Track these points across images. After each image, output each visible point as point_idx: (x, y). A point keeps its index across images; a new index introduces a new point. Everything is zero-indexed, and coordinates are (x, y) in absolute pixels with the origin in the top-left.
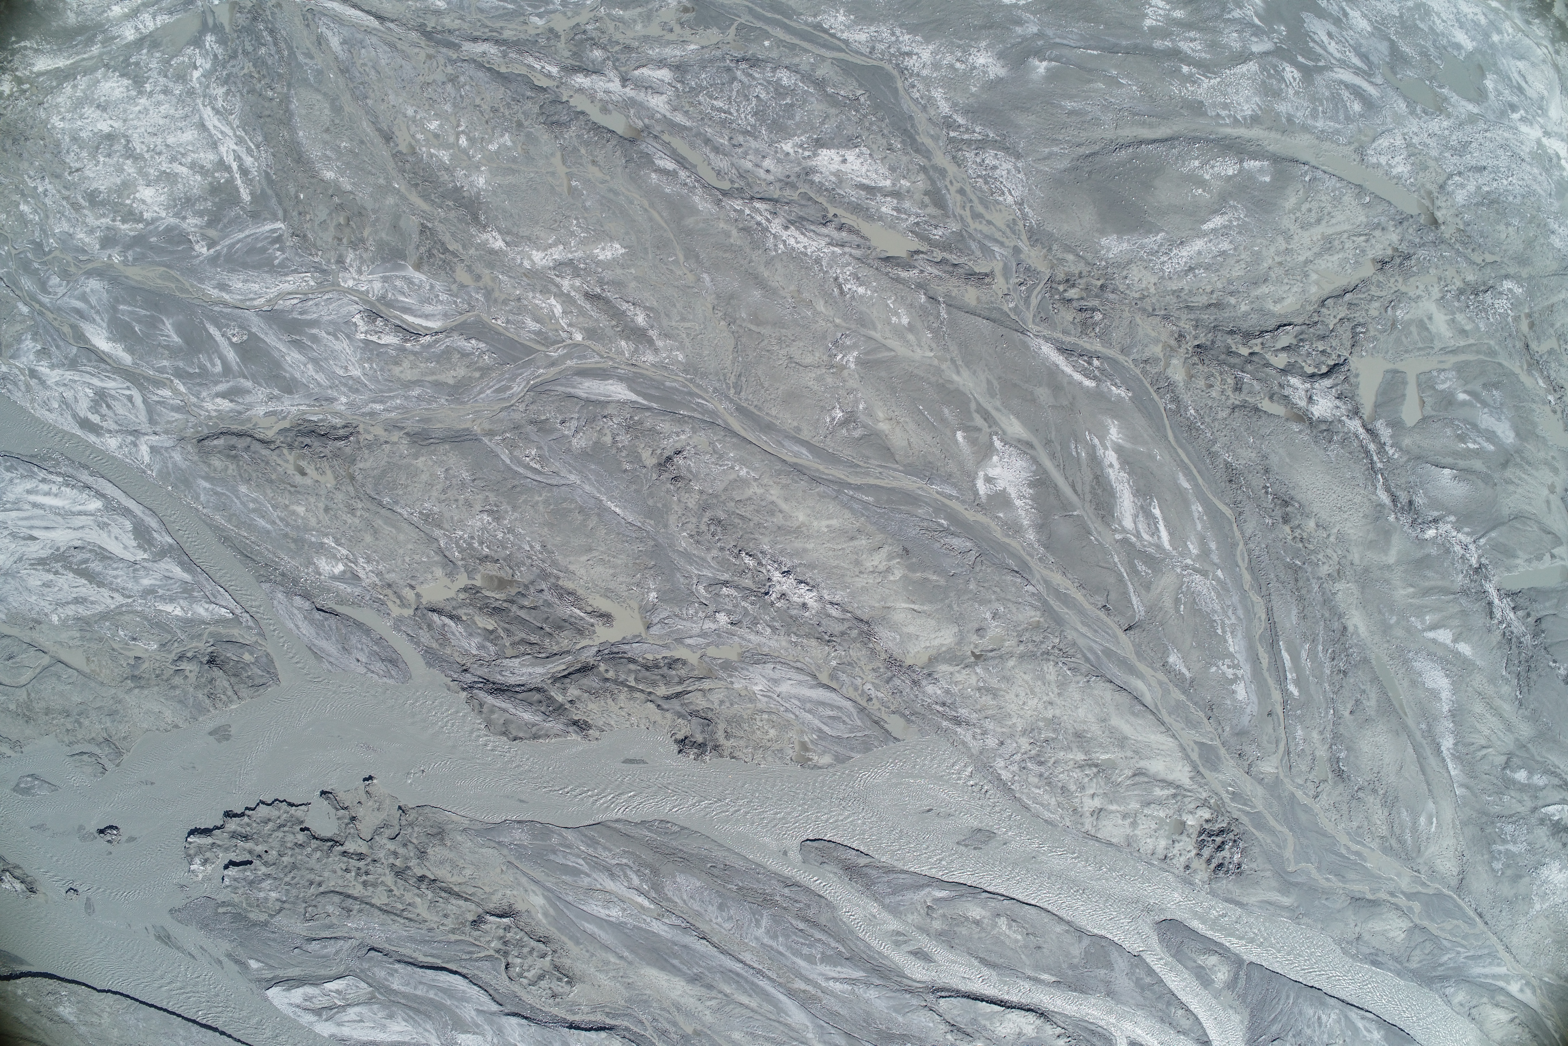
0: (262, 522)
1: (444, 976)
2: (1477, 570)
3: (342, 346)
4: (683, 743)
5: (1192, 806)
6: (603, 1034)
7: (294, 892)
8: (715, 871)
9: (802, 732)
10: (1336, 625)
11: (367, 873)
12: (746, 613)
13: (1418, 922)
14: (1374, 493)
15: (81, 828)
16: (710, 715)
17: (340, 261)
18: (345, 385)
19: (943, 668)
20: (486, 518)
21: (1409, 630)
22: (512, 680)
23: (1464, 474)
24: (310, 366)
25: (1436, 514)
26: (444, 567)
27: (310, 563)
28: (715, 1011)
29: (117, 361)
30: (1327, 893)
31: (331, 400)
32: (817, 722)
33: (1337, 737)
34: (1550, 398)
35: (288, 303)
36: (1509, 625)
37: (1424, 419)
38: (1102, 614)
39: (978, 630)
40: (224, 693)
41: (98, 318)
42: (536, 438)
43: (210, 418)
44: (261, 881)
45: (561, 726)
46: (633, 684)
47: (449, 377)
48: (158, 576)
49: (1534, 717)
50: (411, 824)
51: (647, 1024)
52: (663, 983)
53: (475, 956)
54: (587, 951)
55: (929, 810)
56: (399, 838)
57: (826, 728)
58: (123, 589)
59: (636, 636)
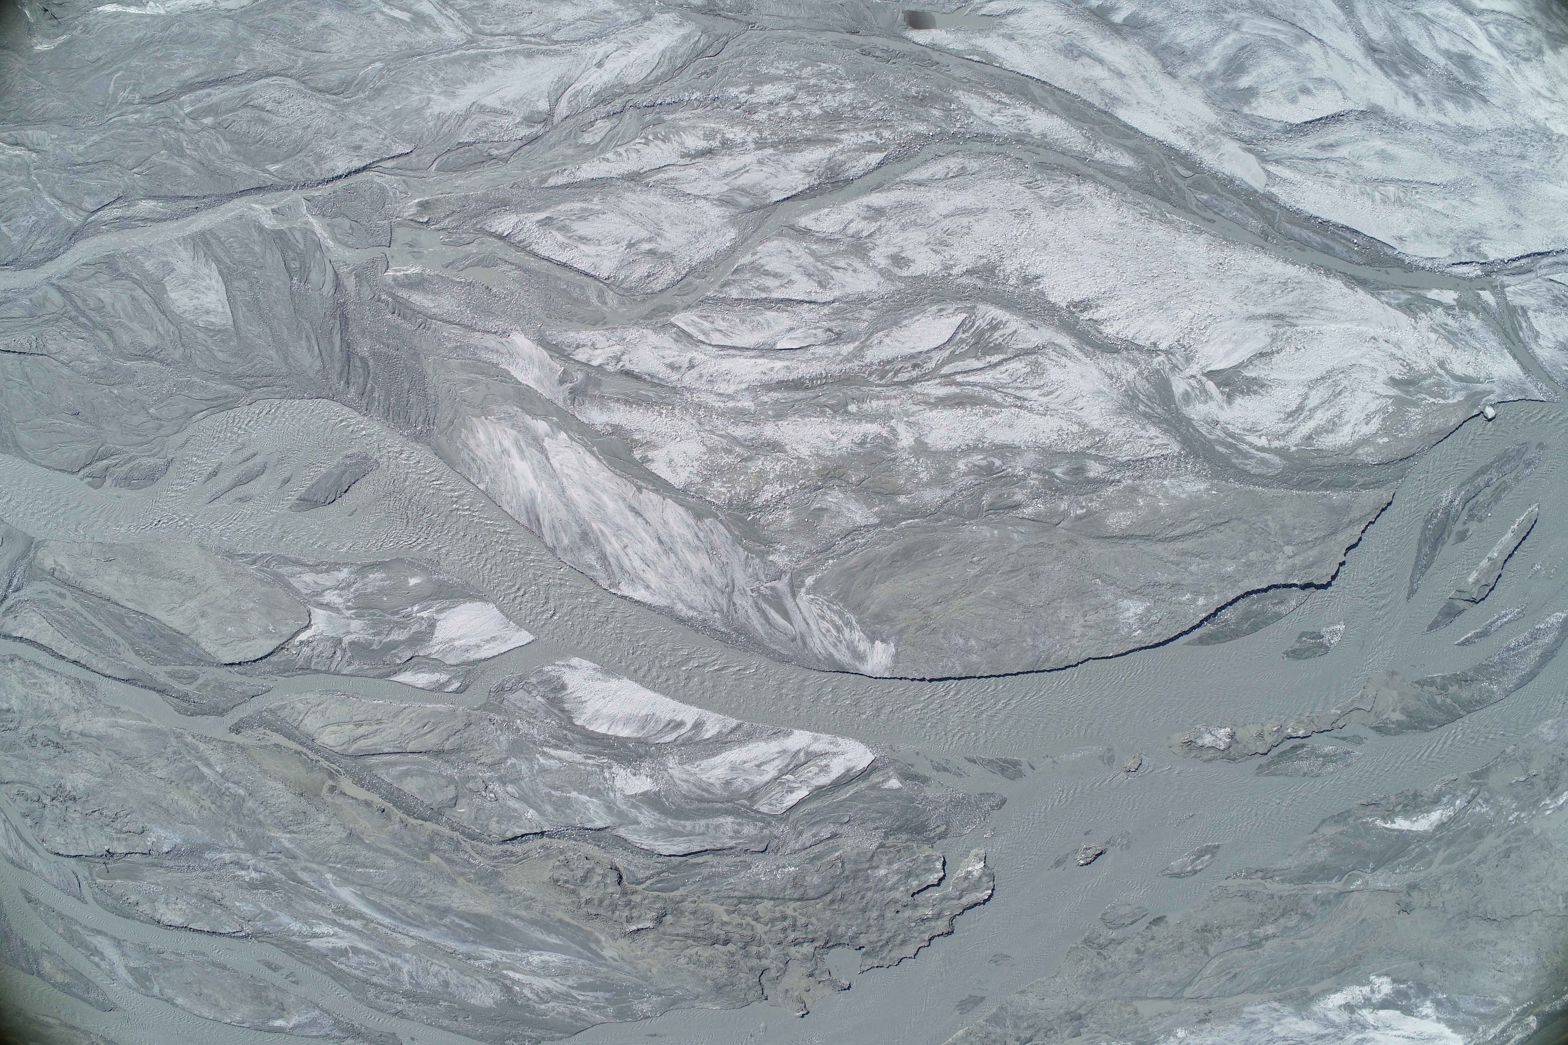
6: (509, 835)
7: (860, 883)
11: (784, 930)
15: (1127, 846)
28: (416, 884)
44: (900, 880)
50: (750, 989)
51: (473, 853)
52: (472, 902)
53: (655, 879)
54: (549, 916)
56: (759, 973)
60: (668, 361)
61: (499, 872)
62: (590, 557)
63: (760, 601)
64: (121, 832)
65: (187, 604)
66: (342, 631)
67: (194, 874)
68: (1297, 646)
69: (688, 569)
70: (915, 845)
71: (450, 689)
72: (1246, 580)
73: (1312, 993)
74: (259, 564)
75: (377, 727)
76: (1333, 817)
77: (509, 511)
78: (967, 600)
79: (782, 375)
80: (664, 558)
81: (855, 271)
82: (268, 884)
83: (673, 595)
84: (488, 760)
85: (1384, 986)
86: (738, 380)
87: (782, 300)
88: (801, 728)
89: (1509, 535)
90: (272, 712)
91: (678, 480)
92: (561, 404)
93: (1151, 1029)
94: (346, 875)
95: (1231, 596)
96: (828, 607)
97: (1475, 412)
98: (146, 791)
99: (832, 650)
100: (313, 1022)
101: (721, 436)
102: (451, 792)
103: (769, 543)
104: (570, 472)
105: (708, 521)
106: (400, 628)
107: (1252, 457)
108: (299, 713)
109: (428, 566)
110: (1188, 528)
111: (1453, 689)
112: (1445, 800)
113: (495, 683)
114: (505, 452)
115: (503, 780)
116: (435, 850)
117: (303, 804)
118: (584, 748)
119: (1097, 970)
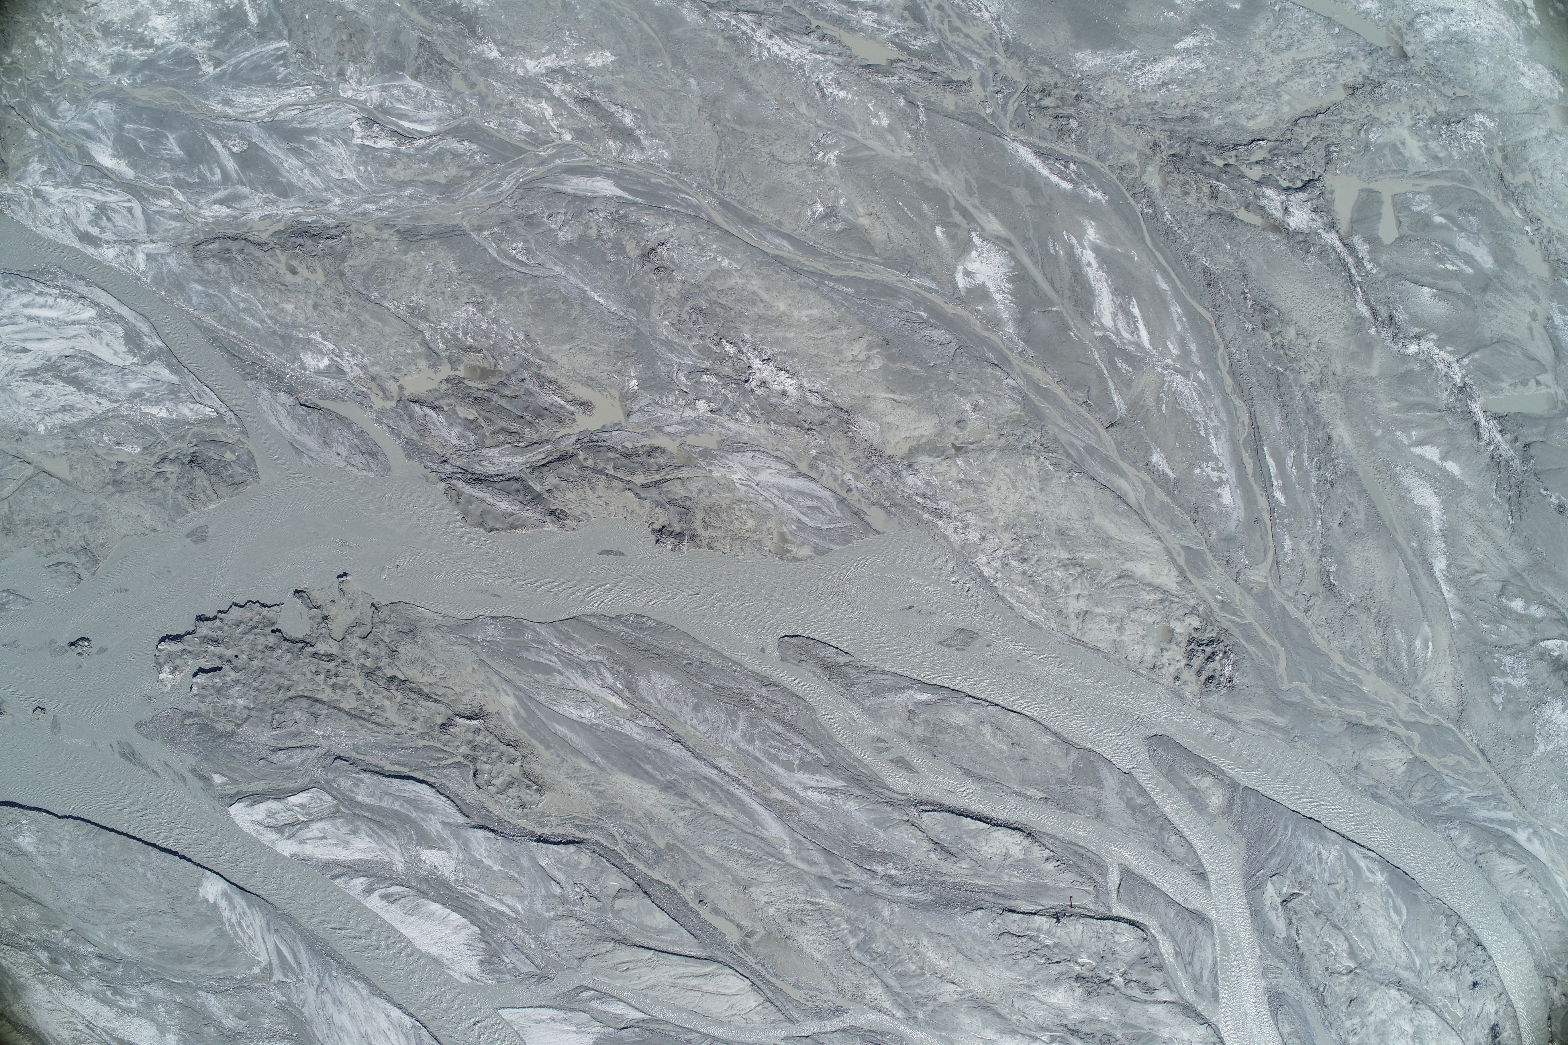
0: (251, 321)
1: (411, 787)
2: (1462, 389)
3: (339, 151)
4: (661, 533)
5: (1180, 613)
6: (572, 848)
7: (262, 698)
8: (690, 669)
9: (782, 522)
10: (1320, 435)
11: (337, 675)
12: (726, 400)
13: (1418, 754)
14: (1354, 306)
15: (53, 642)
16: (688, 504)
17: (341, 74)
18: (340, 187)
19: (924, 459)
20: (471, 309)
21: (1395, 444)
22: (491, 470)
23: (1444, 293)
24: (306, 171)
25: (1417, 330)
26: (428, 358)
27: (296, 358)
28: (689, 823)
29: (119, 176)
30: (1323, 716)
31: (325, 202)
32: (796, 513)
33: (1326, 549)
34: (1527, 228)
35: (288, 114)
36: (1497, 448)
37: (1401, 238)
38: (1083, 411)
39: (959, 422)
40: (204, 493)
41: (104, 138)
42: (523, 232)
43: (207, 224)
44: (228, 688)
45: (537, 516)
46: (611, 472)
47: (441, 177)
48: (146, 379)
49: (1528, 545)
50: (383, 622)
51: (618, 837)
52: (635, 791)
53: (443, 763)
54: (558, 756)
55: (910, 607)
56: (371, 637)
57: (804, 519)
58: (111, 394)
59: (615, 424)
61: (597, 812)
63: (298, 971)
64: (1031, 939)
67: (959, 879)
69: (352, 1017)
70: (210, 715)
71: (592, 992)
78: (141, 905)
80: (370, 1032)
83: (367, 1002)
84: (573, 921)
88: (284, 856)
90: (790, 1020)
93: (64, 444)
94: (767, 849)
96: (245, 945)
99: (247, 910)
100: (878, 691)
102: (619, 904)
103: (283, 1010)
108: (758, 1013)
115: (563, 900)
116: (657, 852)
117: (788, 928)
118: (476, 905)
119: (92, 528)
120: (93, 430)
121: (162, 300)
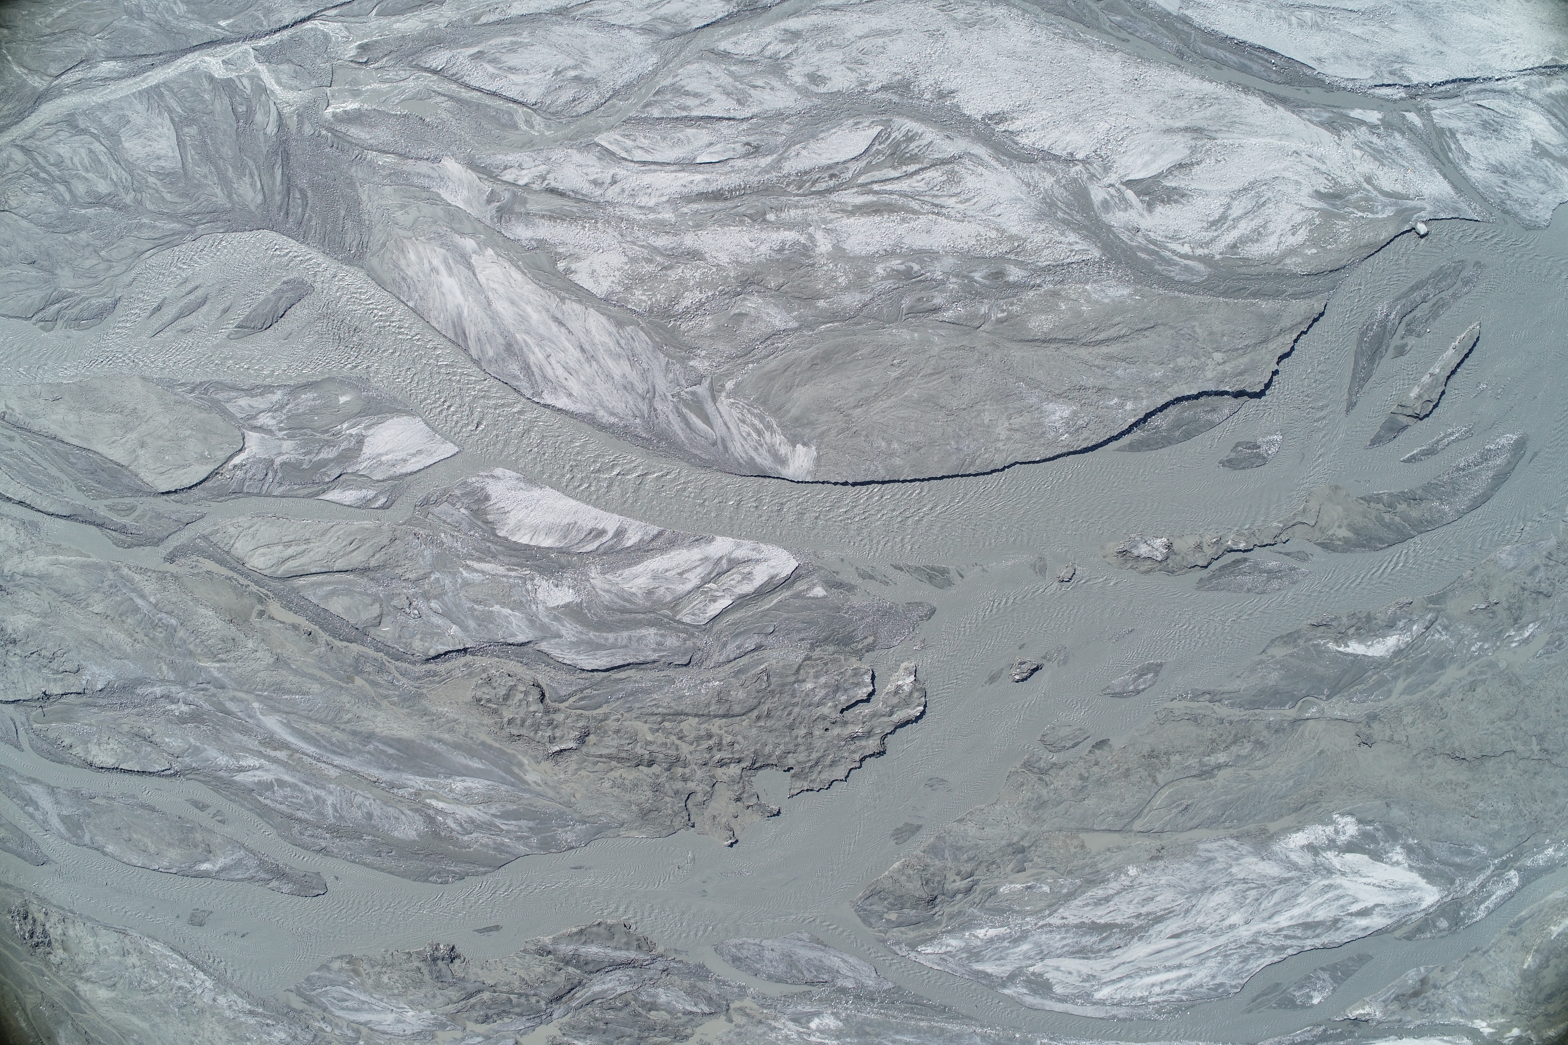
4: (452, 956)
6: (432, 653)
7: (786, 698)
8: (386, 849)
9: (362, 984)
11: (710, 749)
15: (1064, 662)
22: (618, 973)
27: (846, 1021)
28: (341, 709)
32: (355, 994)
40: (909, 876)
44: (827, 695)
46: (512, 996)
48: (1011, 958)
50: (676, 814)
51: (397, 675)
52: (395, 726)
53: (578, 697)
54: (472, 738)
55: (243, 936)
56: (685, 797)
57: (346, 991)
58: (1051, 931)
59: (525, 1034)
60: (592, 178)
61: (422, 694)
62: (514, 368)
63: (681, 406)
64: (57, 672)
65: (128, 436)
66: (274, 452)
67: (126, 711)
68: (1233, 456)
69: (609, 376)
70: (842, 658)
71: (377, 506)
72: (1175, 386)
73: (1272, 831)
74: (197, 392)
75: (305, 547)
76: (1282, 637)
77: (436, 326)
78: (888, 403)
79: (702, 188)
80: (586, 366)
81: (772, 89)
82: (196, 717)
83: (595, 401)
84: (412, 576)
85: (1350, 828)
86: (658, 193)
87: (702, 118)
88: (723, 534)
89: (1451, 351)
90: (205, 538)
91: (600, 289)
92: (488, 222)
93: (1100, 866)
94: (272, 703)
95: (1160, 402)
96: (749, 410)
97: (1407, 228)
98: (82, 628)
99: (753, 454)
100: (238, 864)
101: (642, 246)
102: (375, 610)
103: (690, 350)
104: (496, 286)
105: (629, 329)
106: (329, 447)
107: (1176, 264)
108: (231, 537)
109: (358, 384)
110: (1112, 332)
111: (1402, 507)
112: (1401, 624)
113: (421, 496)
114: (434, 270)
115: (426, 596)
116: (360, 672)
117: (232, 631)
118: (507, 560)
119: (1039, 797)
120: (1065, 891)
121: (1018, 1029)
